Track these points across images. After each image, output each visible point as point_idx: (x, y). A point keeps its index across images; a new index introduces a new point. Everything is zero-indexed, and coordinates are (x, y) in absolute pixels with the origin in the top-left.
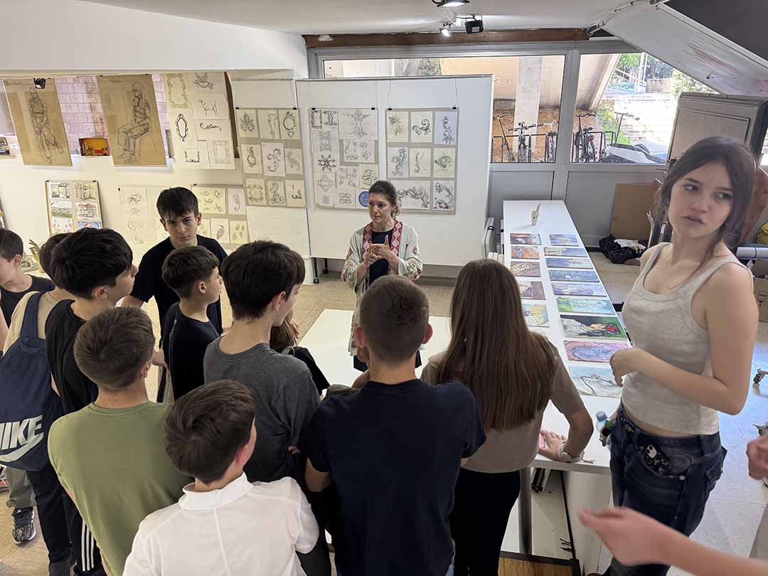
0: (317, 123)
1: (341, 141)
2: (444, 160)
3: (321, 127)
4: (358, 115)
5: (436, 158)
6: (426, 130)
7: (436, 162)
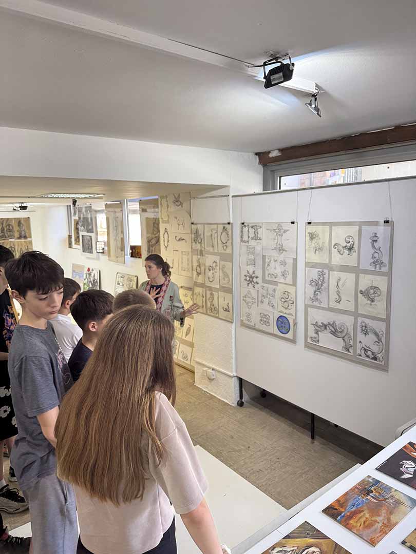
0: (246, 238)
1: (264, 257)
2: (372, 291)
3: (248, 241)
4: (279, 230)
5: (362, 287)
6: (350, 249)
7: (361, 292)
